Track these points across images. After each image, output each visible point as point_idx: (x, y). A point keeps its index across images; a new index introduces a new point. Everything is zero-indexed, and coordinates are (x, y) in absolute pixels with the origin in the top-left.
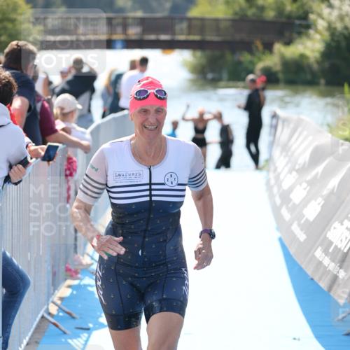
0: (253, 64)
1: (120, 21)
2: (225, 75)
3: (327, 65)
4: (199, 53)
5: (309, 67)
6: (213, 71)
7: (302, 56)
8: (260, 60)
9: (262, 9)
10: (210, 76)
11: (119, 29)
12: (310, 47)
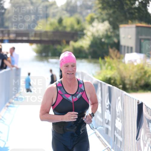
0: (61, 50)
1: (7, 32)
2: (50, 54)
3: (91, 50)
4: (39, 45)
5: (84, 51)
6: (45, 52)
7: (82, 47)
8: (64, 48)
9: (65, 27)
10: (44, 54)
11: (6, 35)
12: (85, 43)
